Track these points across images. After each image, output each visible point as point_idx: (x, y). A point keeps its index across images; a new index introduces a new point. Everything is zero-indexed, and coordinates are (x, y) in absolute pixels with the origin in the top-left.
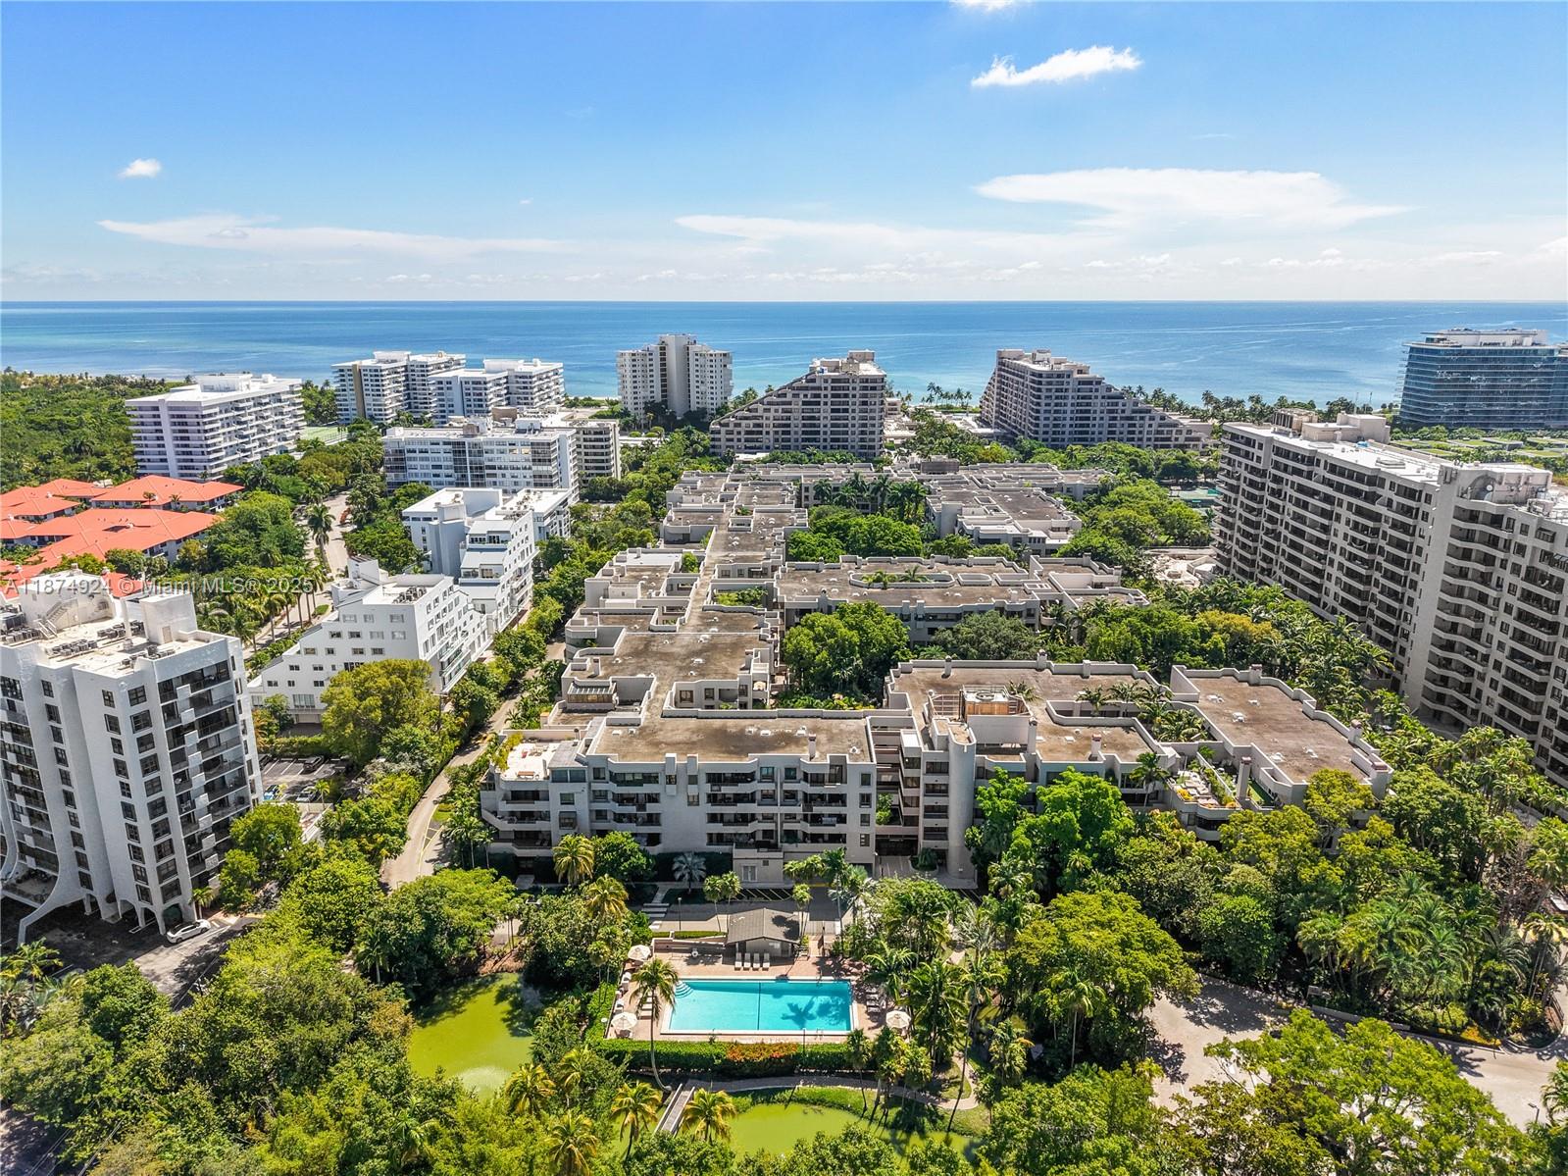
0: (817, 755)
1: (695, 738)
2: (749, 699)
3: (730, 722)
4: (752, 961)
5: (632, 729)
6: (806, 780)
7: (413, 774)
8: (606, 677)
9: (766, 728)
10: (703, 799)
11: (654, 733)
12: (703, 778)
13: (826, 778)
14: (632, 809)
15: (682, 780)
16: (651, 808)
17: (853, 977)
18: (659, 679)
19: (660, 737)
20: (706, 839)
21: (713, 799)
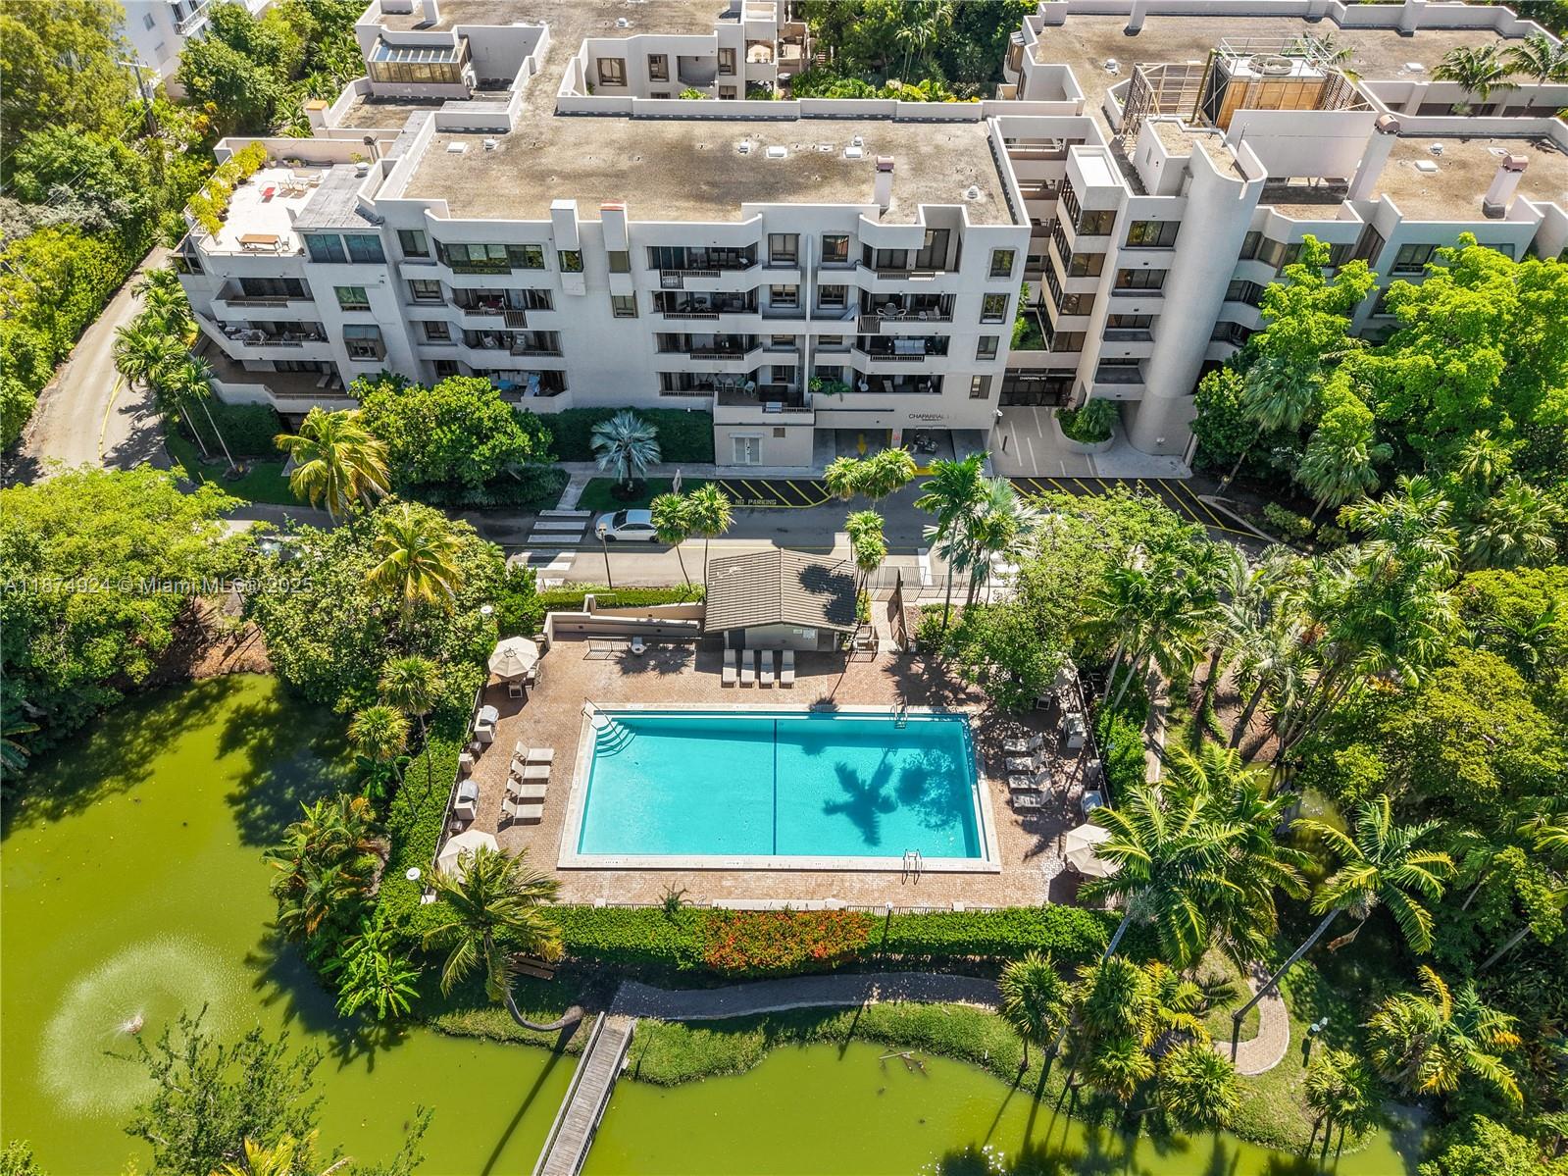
0: (893, 205)
1: (624, 163)
2: (739, 81)
3: (701, 129)
4: (758, 667)
5: (490, 140)
6: (867, 263)
7: (90, 230)
8: (448, 27)
9: (779, 141)
10: (646, 304)
11: (537, 149)
12: (640, 260)
13: (912, 260)
14: (496, 323)
15: (596, 262)
16: (536, 321)
17: (972, 709)
18: (554, 33)
19: (549, 159)
20: (657, 385)
21: (667, 303)
